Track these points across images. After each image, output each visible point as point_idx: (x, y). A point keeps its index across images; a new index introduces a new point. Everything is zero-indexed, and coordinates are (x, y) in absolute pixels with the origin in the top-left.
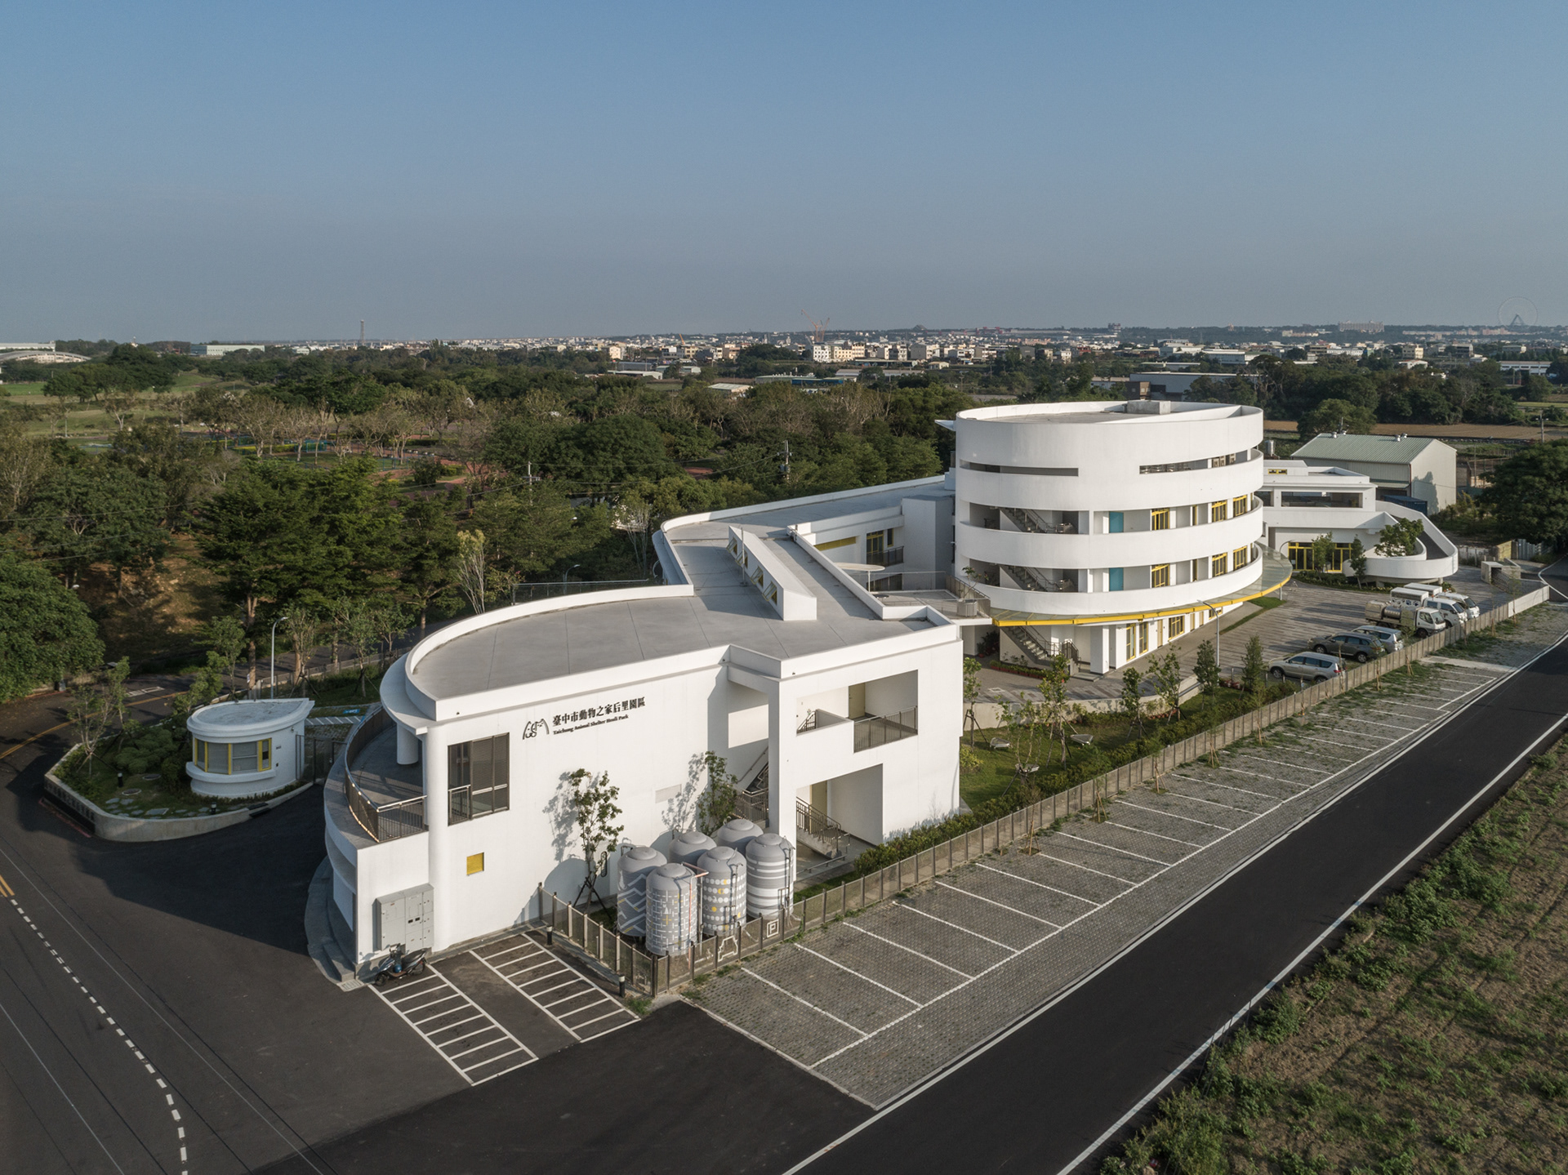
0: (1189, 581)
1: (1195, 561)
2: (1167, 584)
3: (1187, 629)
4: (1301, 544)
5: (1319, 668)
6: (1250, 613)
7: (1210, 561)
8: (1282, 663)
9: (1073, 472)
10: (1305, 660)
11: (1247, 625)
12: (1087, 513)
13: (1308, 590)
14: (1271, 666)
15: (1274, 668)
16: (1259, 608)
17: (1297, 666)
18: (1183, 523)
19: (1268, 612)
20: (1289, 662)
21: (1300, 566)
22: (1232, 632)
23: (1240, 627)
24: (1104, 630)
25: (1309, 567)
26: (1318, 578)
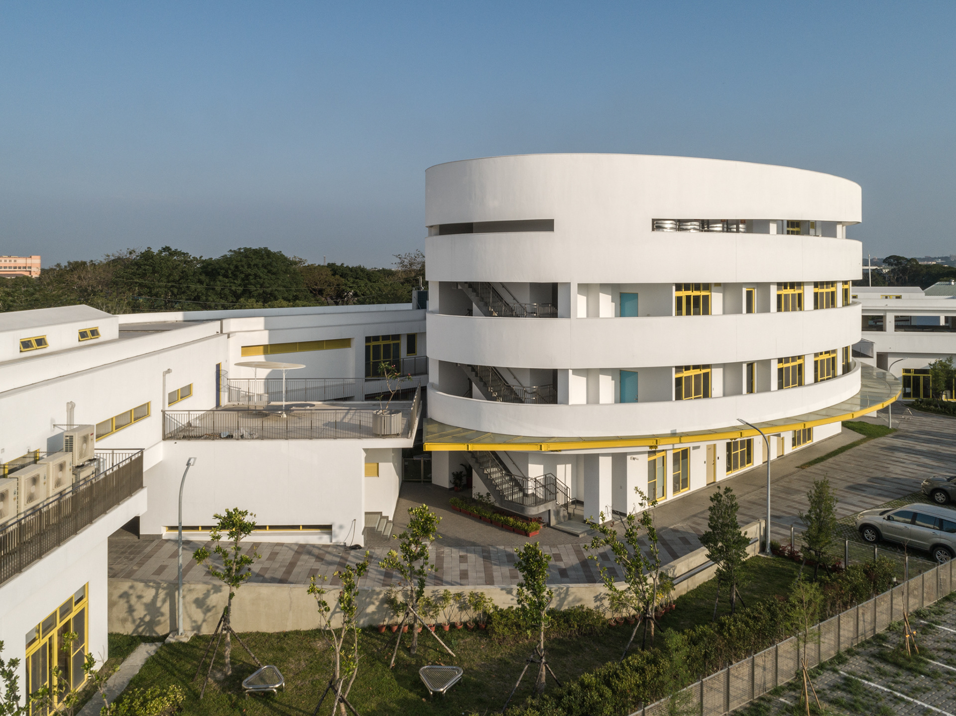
0: (740, 393)
1: (750, 365)
2: (706, 395)
3: (758, 459)
4: (916, 371)
5: (939, 533)
6: (848, 442)
7: (775, 367)
8: (877, 520)
9: (547, 225)
10: (914, 517)
11: (842, 457)
12: (568, 285)
13: (924, 419)
14: (859, 523)
15: (865, 527)
16: (862, 436)
17: (901, 525)
18: (732, 309)
19: (873, 442)
20: (889, 518)
21: (916, 393)
22: (818, 466)
23: (831, 460)
24: (602, 459)
25: (926, 395)
26: (936, 406)
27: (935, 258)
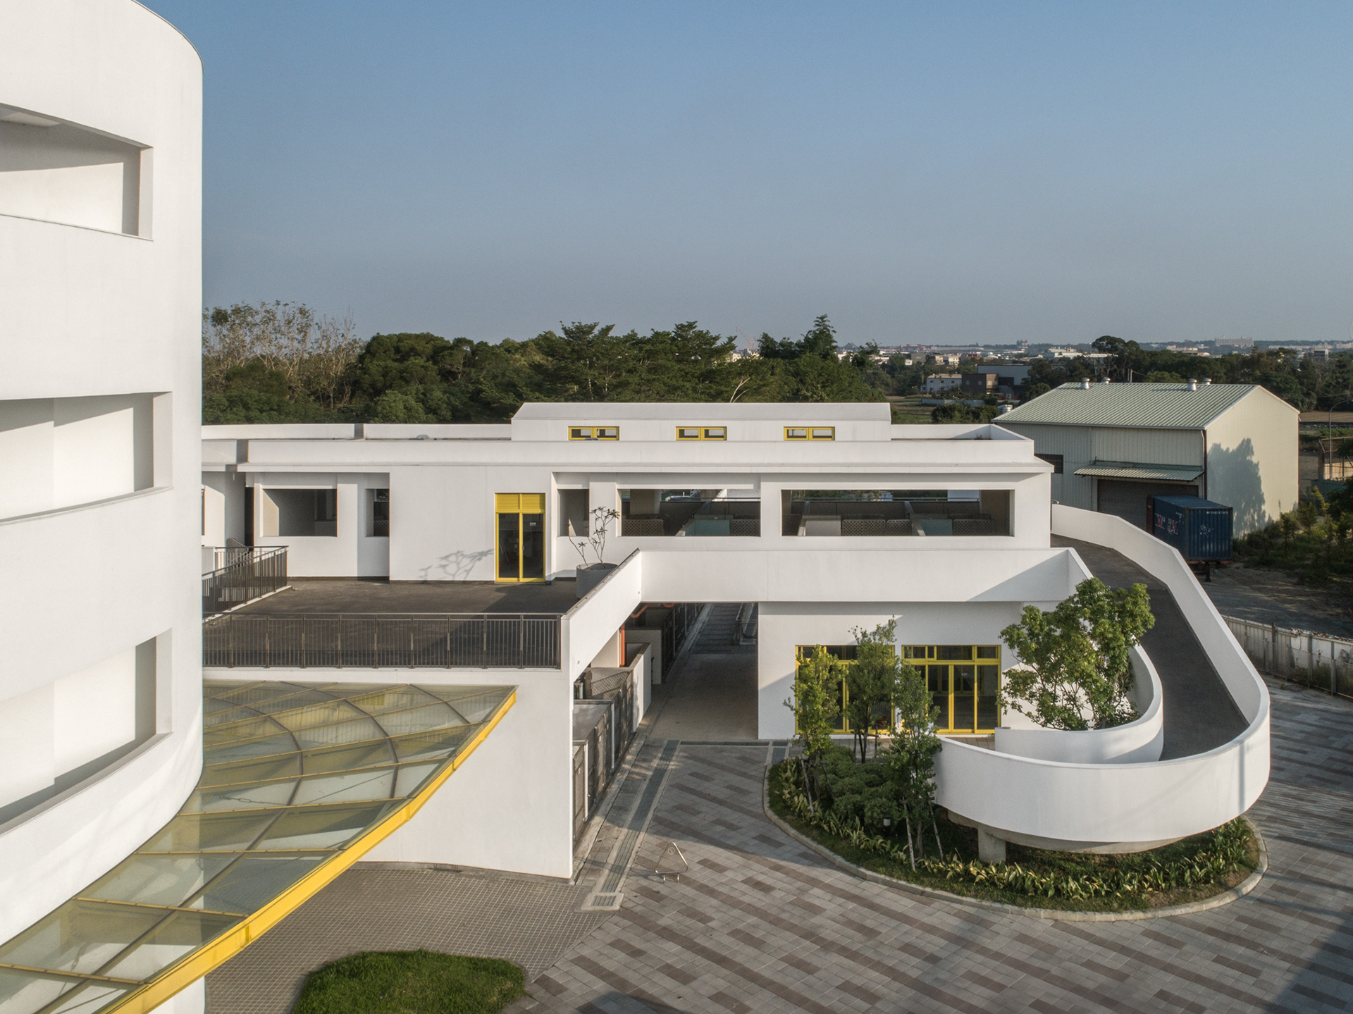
27: (1197, 343)
